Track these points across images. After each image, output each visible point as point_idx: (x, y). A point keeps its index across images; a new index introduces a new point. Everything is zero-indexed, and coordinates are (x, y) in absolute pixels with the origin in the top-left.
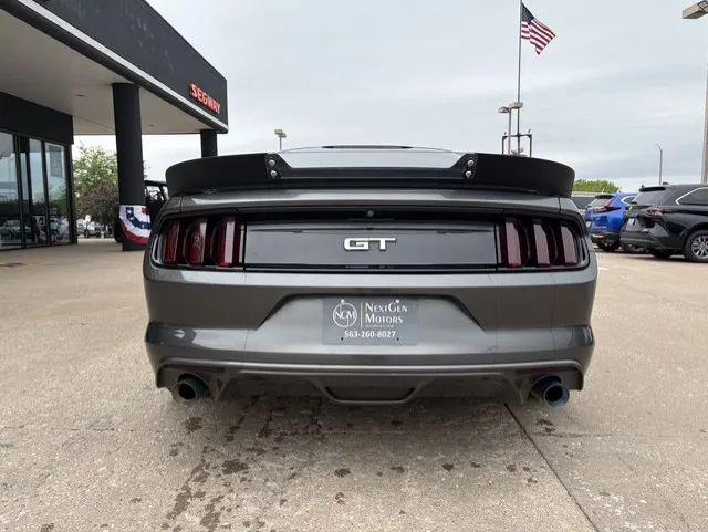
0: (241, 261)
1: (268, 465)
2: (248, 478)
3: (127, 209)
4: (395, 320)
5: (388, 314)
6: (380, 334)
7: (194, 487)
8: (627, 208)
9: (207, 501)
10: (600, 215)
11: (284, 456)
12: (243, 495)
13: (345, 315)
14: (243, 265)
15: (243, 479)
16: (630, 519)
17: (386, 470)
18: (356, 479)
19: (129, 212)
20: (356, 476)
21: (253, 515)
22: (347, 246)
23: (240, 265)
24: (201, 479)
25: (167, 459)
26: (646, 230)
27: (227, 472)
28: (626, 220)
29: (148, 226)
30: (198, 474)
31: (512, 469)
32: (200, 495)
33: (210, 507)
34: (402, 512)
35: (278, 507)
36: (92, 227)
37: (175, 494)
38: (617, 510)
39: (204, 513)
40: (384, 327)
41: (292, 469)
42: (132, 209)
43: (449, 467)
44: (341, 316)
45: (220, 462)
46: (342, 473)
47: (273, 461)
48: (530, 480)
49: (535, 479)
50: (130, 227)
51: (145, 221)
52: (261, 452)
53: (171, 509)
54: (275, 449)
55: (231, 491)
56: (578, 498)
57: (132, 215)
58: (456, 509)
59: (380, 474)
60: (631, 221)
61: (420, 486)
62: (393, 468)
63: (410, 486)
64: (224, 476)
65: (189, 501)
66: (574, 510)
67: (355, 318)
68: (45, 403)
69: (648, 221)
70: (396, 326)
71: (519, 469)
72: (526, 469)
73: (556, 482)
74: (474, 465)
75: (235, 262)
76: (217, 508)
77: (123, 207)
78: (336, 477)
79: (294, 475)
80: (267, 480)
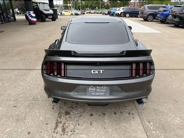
0: (66, 75)
1: (75, 112)
2: (71, 117)
3: (29, 12)
4: (104, 90)
5: (102, 89)
6: (100, 94)
7: (59, 120)
8: (170, 12)
9: (62, 124)
10: (162, 13)
11: (78, 109)
12: (70, 122)
13: (92, 89)
14: (67, 76)
15: (70, 117)
16: (154, 130)
17: (101, 114)
18: (94, 117)
19: (29, 13)
20: (95, 116)
21: (72, 128)
22: (92, 72)
23: (66, 77)
24: (60, 117)
25: (52, 111)
26: (173, 19)
27: (66, 115)
28: (169, 15)
29: (35, 17)
30: (59, 116)
31: (129, 114)
32: (61, 122)
33: (63, 126)
34: (105, 128)
35: (78, 126)
36: (19, 12)
37: (55, 122)
38: (151, 127)
39: (62, 128)
40: (102, 92)
41: (80, 114)
42: (30, 12)
43: (115, 113)
44: (91, 89)
45: (64, 111)
46: (91, 115)
47: (76, 111)
48: (133, 118)
49: (134, 117)
50: (30, 18)
51: (34, 16)
52: (73, 108)
53: (55, 127)
54: (76, 107)
55: (67, 121)
56: (143, 123)
57: (30, 14)
58: (116, 127)
59: (100, 116)
60: (170, 16)
61: (109, 120)
62: (103, 114)
63: (106, 119)
64: (65, 116)
65: (58, 124)
66: (142, 127)
67: (94, 90)
68: (21, 91)
69: (175, 16)
70: (104, 92)
71: (131, 114)
72: (133, 114)
73: (139, 119)
74: (121, 113)
75: (65, 76)
76: (65, 126)
77: (27, 12)
78: (90, 116)
79: (81, 115)
80: (75, 118)
